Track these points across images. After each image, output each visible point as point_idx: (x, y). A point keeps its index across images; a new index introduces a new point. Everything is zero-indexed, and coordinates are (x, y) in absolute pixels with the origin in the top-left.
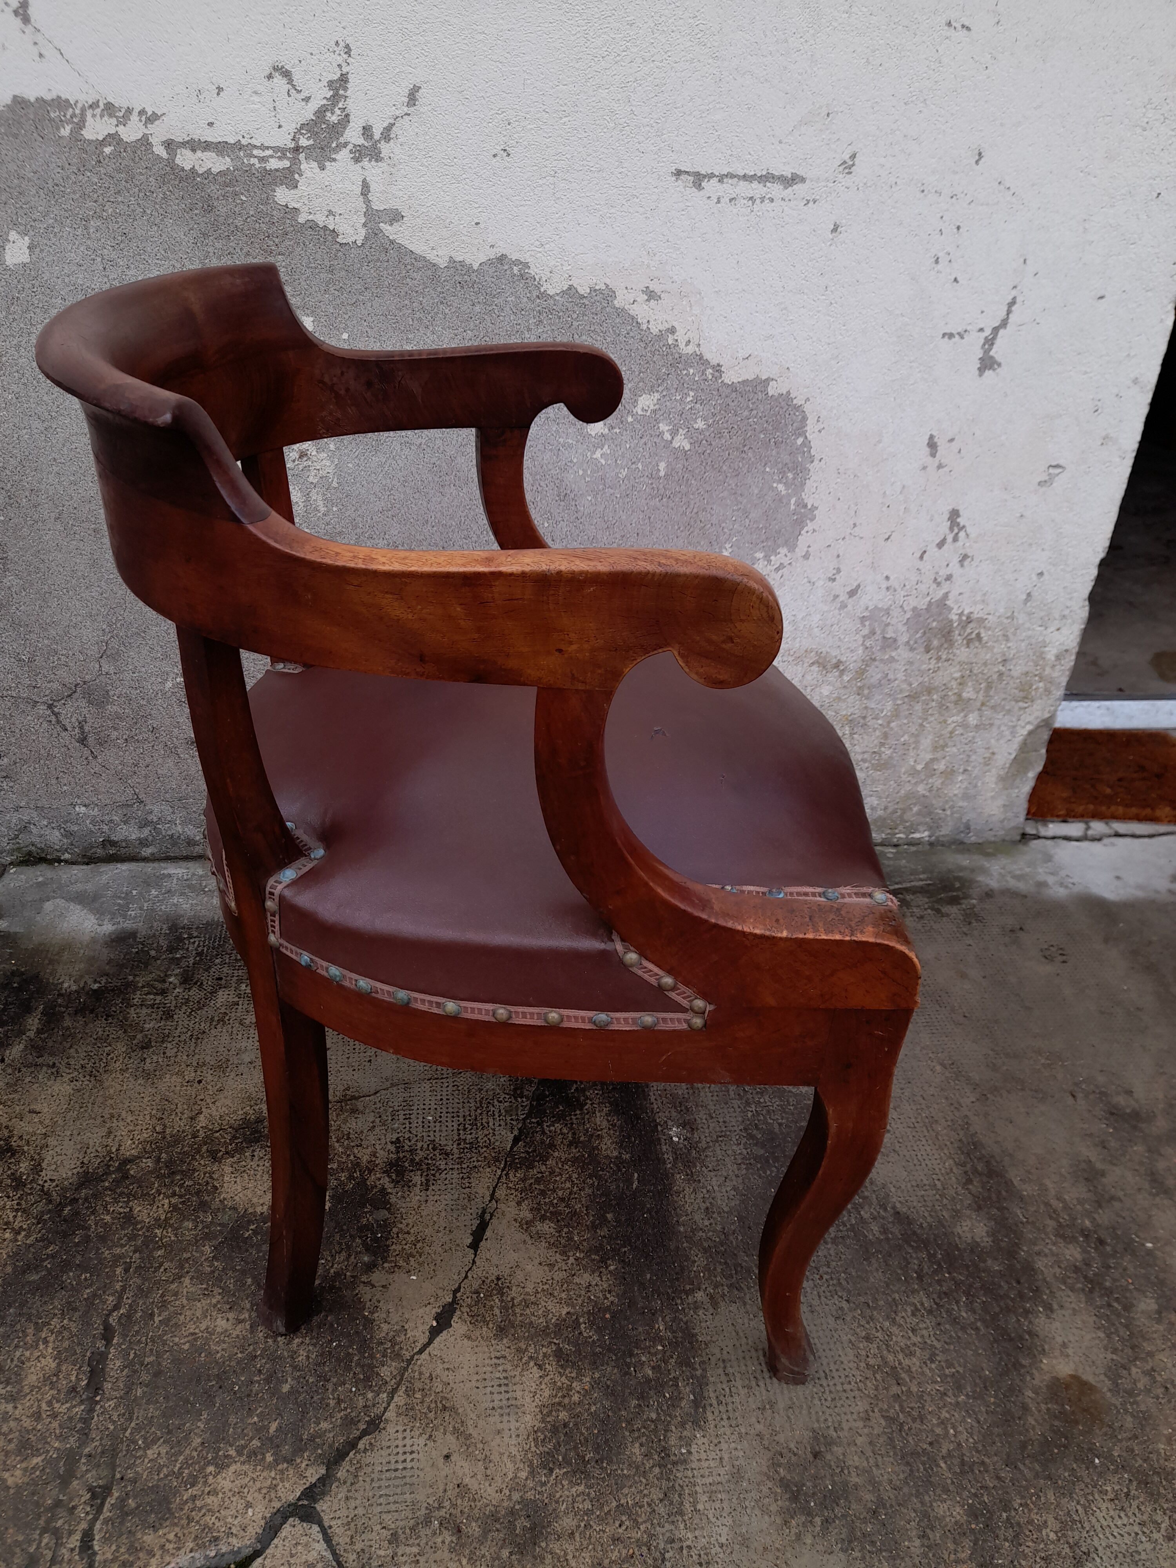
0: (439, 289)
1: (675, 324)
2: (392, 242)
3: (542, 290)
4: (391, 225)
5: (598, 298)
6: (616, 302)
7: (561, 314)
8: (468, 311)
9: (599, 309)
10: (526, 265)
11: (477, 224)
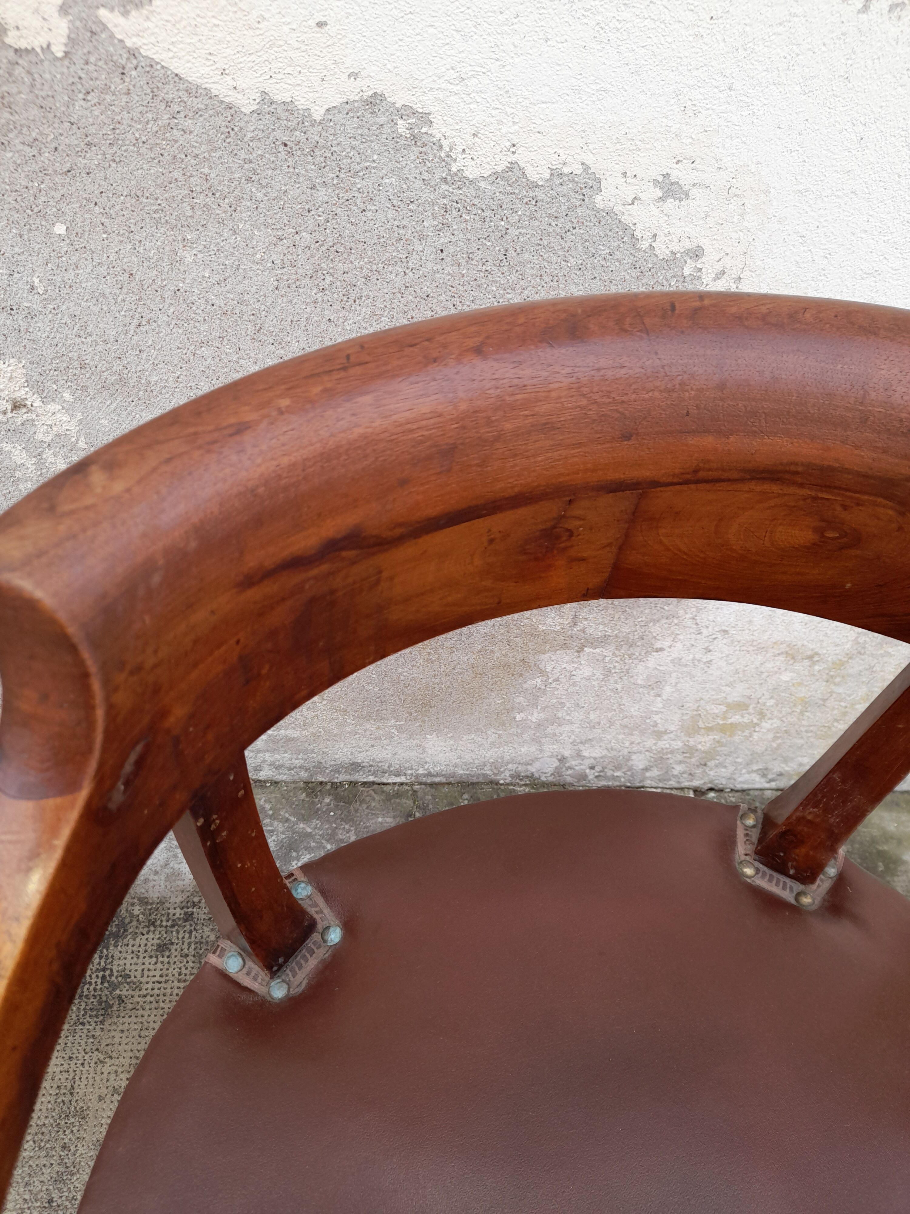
0: (242, 155)
1: (705, 243)
2: (133, 53)
3: (454, 169)
4: (125, 14)
5: (565, 189)
6: (598, 199)
7: (487, 213)
8: (303, 198)
9: (563, 208)
10: (425, 118)
11: (321, 25)
